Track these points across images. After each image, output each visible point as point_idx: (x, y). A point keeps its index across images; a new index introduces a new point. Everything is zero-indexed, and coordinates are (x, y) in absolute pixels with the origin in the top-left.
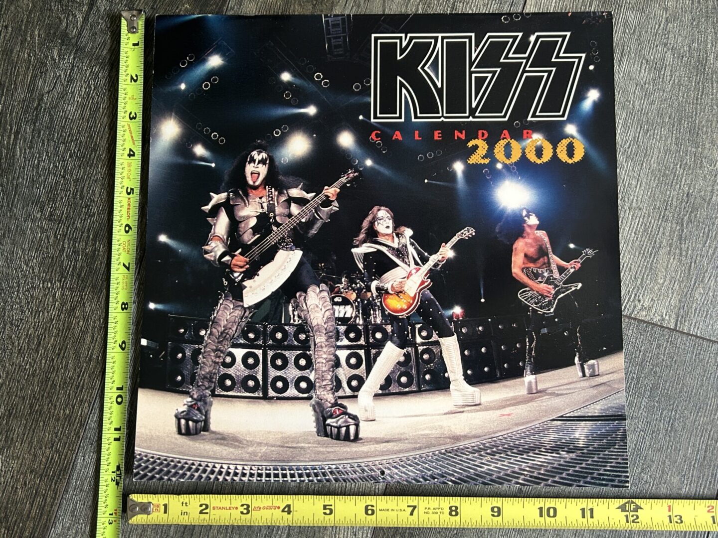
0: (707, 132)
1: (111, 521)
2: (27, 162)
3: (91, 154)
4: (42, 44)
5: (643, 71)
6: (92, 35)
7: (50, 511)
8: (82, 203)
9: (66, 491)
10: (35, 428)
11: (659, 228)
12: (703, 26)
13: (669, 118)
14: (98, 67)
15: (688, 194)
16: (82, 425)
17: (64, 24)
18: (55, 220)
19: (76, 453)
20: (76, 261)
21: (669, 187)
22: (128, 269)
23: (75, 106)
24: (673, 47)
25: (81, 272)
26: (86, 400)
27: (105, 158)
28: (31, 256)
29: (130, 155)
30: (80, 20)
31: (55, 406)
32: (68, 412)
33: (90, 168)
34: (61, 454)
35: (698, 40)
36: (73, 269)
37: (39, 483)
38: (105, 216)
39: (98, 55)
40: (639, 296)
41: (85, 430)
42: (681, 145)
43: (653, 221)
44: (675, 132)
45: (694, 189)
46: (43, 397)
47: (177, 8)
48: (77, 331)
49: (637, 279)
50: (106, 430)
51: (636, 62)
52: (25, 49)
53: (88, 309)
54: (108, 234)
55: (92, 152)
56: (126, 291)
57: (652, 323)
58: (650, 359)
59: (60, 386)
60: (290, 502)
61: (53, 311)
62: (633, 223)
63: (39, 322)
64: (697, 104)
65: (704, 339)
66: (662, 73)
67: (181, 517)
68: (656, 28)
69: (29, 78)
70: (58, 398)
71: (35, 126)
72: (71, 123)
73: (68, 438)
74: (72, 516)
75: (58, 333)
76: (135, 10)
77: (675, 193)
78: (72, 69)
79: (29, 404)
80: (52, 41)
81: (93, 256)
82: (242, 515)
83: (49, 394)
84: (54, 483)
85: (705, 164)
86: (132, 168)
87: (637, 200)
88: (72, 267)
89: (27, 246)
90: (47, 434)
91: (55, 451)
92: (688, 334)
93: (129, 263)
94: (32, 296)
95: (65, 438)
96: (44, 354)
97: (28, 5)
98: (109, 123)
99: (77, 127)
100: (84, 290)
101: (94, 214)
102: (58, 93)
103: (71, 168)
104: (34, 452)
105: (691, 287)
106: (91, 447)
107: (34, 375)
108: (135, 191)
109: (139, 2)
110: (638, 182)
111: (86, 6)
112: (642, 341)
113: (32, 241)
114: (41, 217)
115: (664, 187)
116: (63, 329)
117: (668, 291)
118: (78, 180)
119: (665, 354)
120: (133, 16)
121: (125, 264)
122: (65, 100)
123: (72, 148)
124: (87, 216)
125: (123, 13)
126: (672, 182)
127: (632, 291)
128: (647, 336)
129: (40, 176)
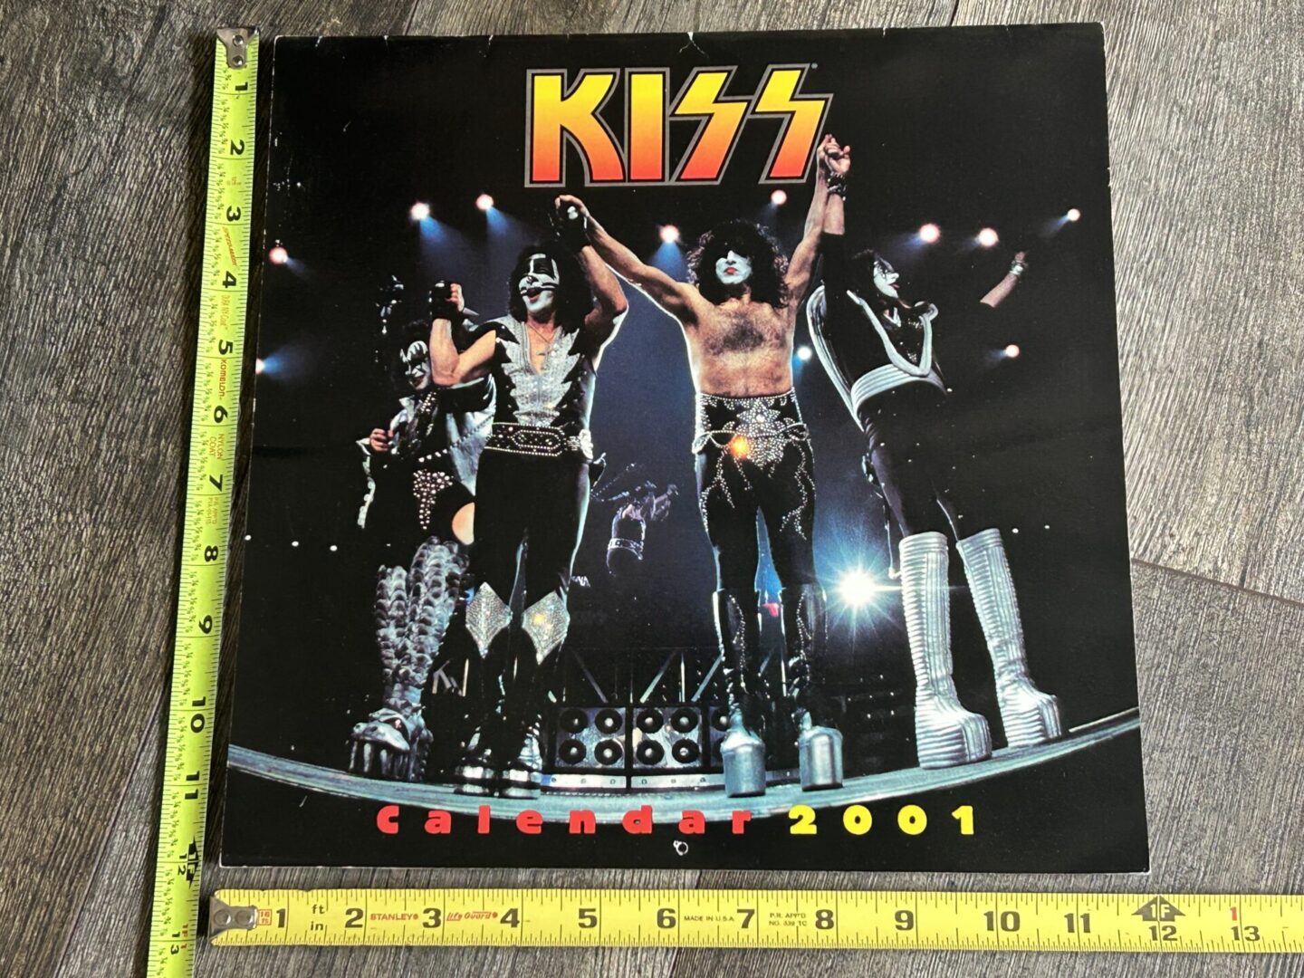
0: (1293, 233)
1: (175, 948)
2: (34, 297)
3: (154, 283)
4: (67, 89)
5: (1174, 126)
6: (160, 73)
7: (59, 933)
8: (134, 372)
9: (91, 896)
10: (35, 779)
11: (1208, 404)
12: (1284, 46)
13: (1224, 209)
14: (170, 128)
15: (1260, 344)
16: (124, 773)
17: (109, 54)
18: (84, 401)
19: (111, 824)
20: (122, 474)
21: (1225, 331)
22: (219, 486)
23: (126, 197)
24: (1228, 82)
25: (131, 493)
26: (133, 727)
27: (180, 287)
28: (38, 466)
29: (226, 284)
30: (138, 46)
31: (75, 738)
33: (153, 308)
34: (83, 827)
35: (1275, 71)
36: (115, 489)
37: (40, 881)
38: (177, 393)
39: (171, 108)
40: (1171, 528)
41: (131, 781)
42: (1246, 256)
43: (1195, 392)
44: (1234, 233)
45: (1273, 333)
46: (52, 720)
47: (318, 24)
48: (121, 599)
49: (1168, 496)
50: (172, 778)
51: (1161, 111)
52: (36, 97)
53: (142, 561)
54: (183, 425)
55: (156, 279)
56: (212, 527)
57: (1196, 576)
58: (1195, 642)
59: (84, 701)
60: (516, 905)
61: (76, 564)
62: (1158, 397)
63: (48, 585)
64: (1275, 183)
65: (1294, 604)
66: (1210, 129)
67: (311, 934)
68: (1197, 50)
69: (42, 148)
70: (80, 725)
71: (50, 233)
72: (117, 228)
73: (96, 797)
74: (101, 943)
75: (85, 606)
76: (242, 27)
77: (1236, 341)
78: (122, 133)
79: (24, 736)
80: (86, 83)
81: (155, 465)
82: (426, 929)
83: (63, 716)
84: (67, 881)
85: (1292, 289)
86: (231, 307)
87: (1165, 355)
88: (114, 485)
89: (29, 447)
90: (57, 791)
91: (73, 822)
92: (1266, 596)
93: (221, 477)
94: (36, 539)
95: (91, 797)
96: (56, 644)
97: (43, 21)
98: (188, 226)
99: (130, 234)
100: (135, 526)
101: (158, 389)
102: (95, 175)
103: (117, 309)
104: (32, 824)
105: (1270, 510)
106: (141, 813)
107: (35, 682)
108: (234, 346)
109: (248, 14)
110: (1166, 322)
111: (149, 22)
112: (1179, 609)
113: (40, 439)
114: (57, 395)
115: (1216, 331)
116: (94, 598)
117: (1226, 517)
118: (129, 328)
119: (1222, 632)
120: (238, 38)
121: (214, 477)
122: (108, 187)
123: (120, 272)
124: (145, 394)
125: (220, 33)
126: (1231, 322)
127: (1158, 519)
128: (1187, 600)
129: (57, 322)
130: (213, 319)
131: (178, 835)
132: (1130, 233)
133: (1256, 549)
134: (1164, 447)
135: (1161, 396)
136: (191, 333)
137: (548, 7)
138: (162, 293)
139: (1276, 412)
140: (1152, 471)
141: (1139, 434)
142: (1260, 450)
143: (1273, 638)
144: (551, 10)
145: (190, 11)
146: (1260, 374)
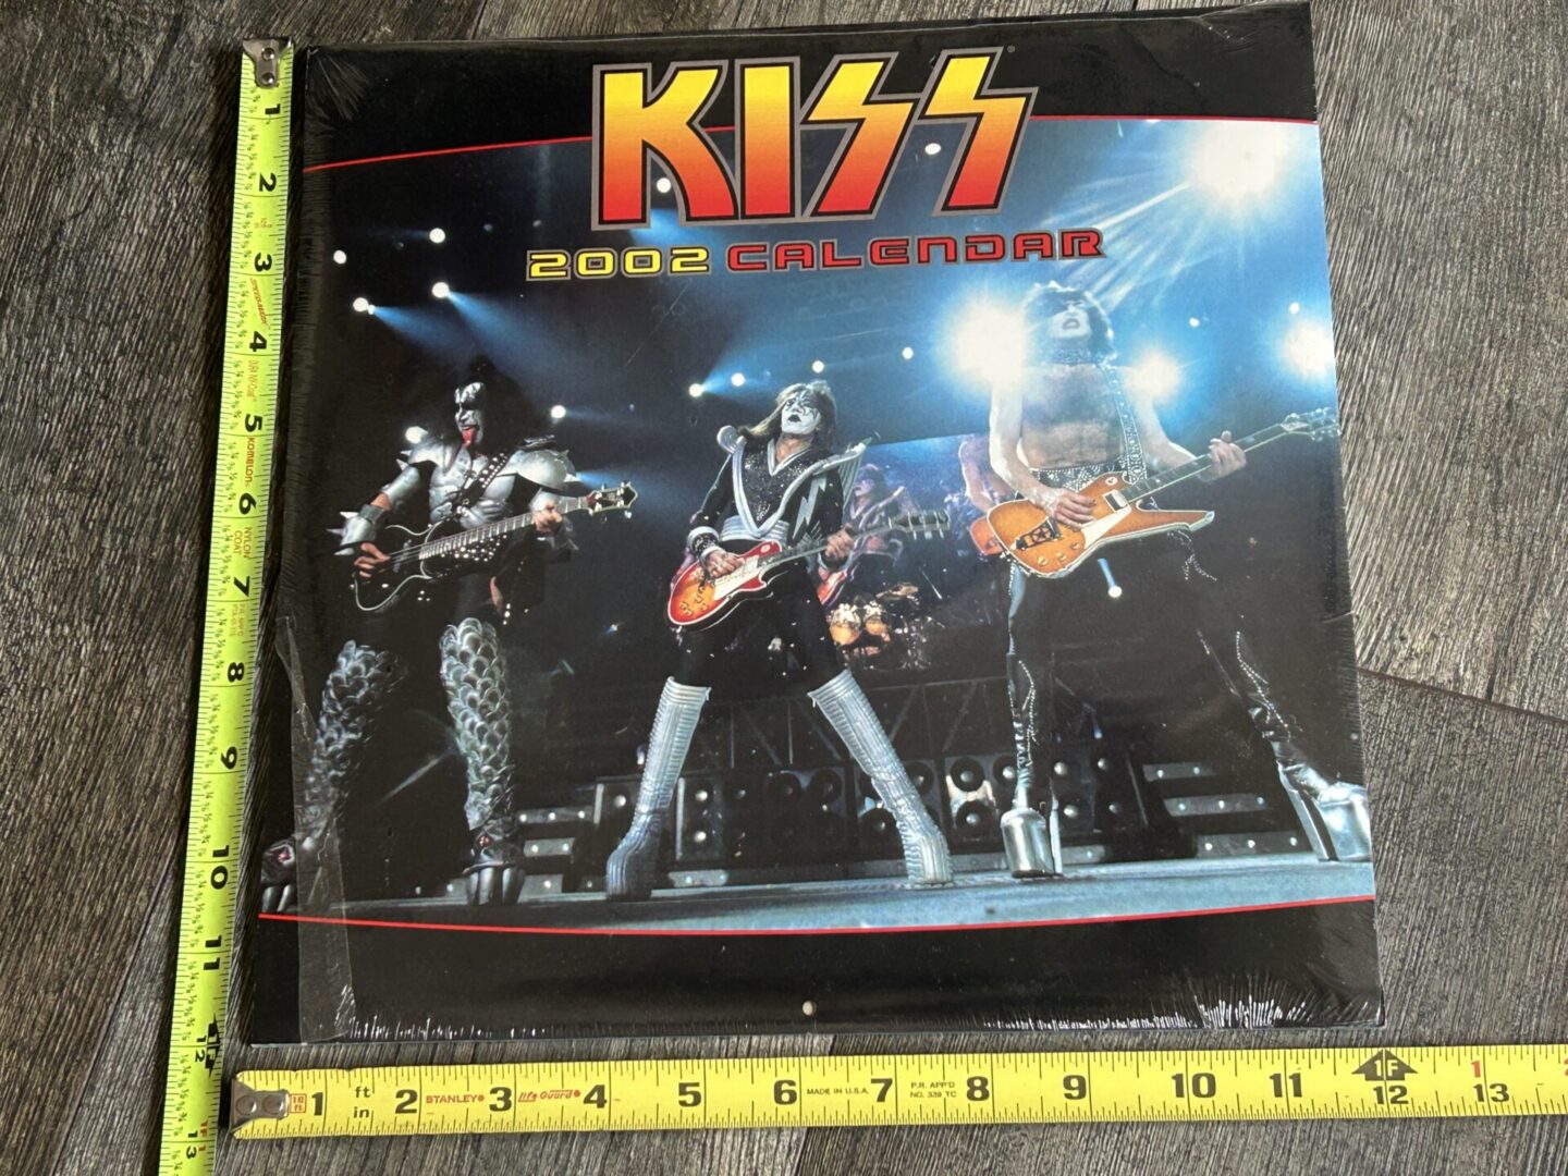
0: (1548, 270)
1: (192, 1151)
2: (24, 366)
3: (168, 346)
4: (63, 115)
5: (1401, 142)
6: (176, 94)
7: (52, 1133)
8: (144, 454)
9: (91, 1088)
10: (23, 947)
12: (1534, 44)
13: (1463, 241)
14: (187, 161)
15: (1509, 404)
16: (131, 939)
17: (114, 73)
18: (84, 490)
19: (115, 1001)
20: (129, 577)
21: (1466, 389)
22: (245, 590)
23: (134, 244)
24: (1468, 88)
25: (139, 601)
26: (142, 883)
27: (199, 353)
28: (27, 569)
29: (254, 346)
30: (149, 61)
31: (72, 897)
32: (99, 909)
33: (166, 377)
34: (81, 1004)
36: (121, 595)
37: (29, 1072)
38: (195, 479)
39: (188, 136)
40: (1402, 629)
41: (139, 949)
42: (1491, 298)
43: (1429, 464)
44: (1475, 271)
45: (1524, 391)
46: (44, 875)
47: (365, 33)
48: (127, 728)
49: (1397, 591)
50: (188, 944)
51: (1386, 125)
52: (27, 126)
53: (152, 682)
54: (202, 518)
55: (170, 341)
56: (237, 640)
57: (1433, 688)
58: (1432, 768)
59: (83, 853)
60: (604, 1080)
61: (73, 686)
62: (1384, 470)
63: (40, 713)
64: (1525, 209)
65: (1553, 721)
66: (1445, 144)
67: (354, 1122)
68: (1429, 49)
69: (33, 187)
70: (78, 881)
72: (124, 282)
73: (97, 968)
74: (103, 1145)
75: (84, 737)
76: (274, 38)
77: (1479, 402)
78: (130, 167)
80: (86, 109)
81: (169, 566)
82: (494, 1112)
83: (57, 870)
84: (62, 1070)
85: (1547, 337)
86: (260, 374)
87: (1393, 418)
88: (119, 590)
90: (50, 961)
91: (69, 999)
92: (1518, 711)
93: (248, 579)
94: (26, 656)
95: (90, 968)
96: (50, 783)
97: (35, 34)
98: (209, 279)
99: (138, 289)
100: (145, 639)
101: (172, 474)
102: (97, 219)
103: (124, 378)
104: (20, 1001)
105: (1523, 606)
106: (151, 987)
107: (24, 829)
108: (264, 422)
109: (281, 23)
110: (1393, 380)
111: (162, 34)
112: (1412, 728)
113: (30, 536)
114: (51, 484)
115: (1455, 390)
116: (95, 727)
117: (1469, 614)
118: (138, 401)
119: (1465, 755)
120: (269, 51)
121: (240, 579)
122: (112, 232)
123: (126, 334)
124: (156, 480)
125: (246, 45)
126: (1473, 378)
127: (1386, 619)
128: (1422, 717)
129: (51, 396)
130: (238, 389)
131: (195, 1014)
132: (1348, 273)
133: (1506, 654)
134: (1392, 532)
135: (1388, 469)
136: (212, 406)
137: (642, 8)
138: (177, 359)
139: (1529, 486)
140: (1378, 561)
141: (1361, 515)
142: (1510, 533)
143: (1527, 763)
144: (645, 12)
145: (211, 21)
146: (1509, 441)
